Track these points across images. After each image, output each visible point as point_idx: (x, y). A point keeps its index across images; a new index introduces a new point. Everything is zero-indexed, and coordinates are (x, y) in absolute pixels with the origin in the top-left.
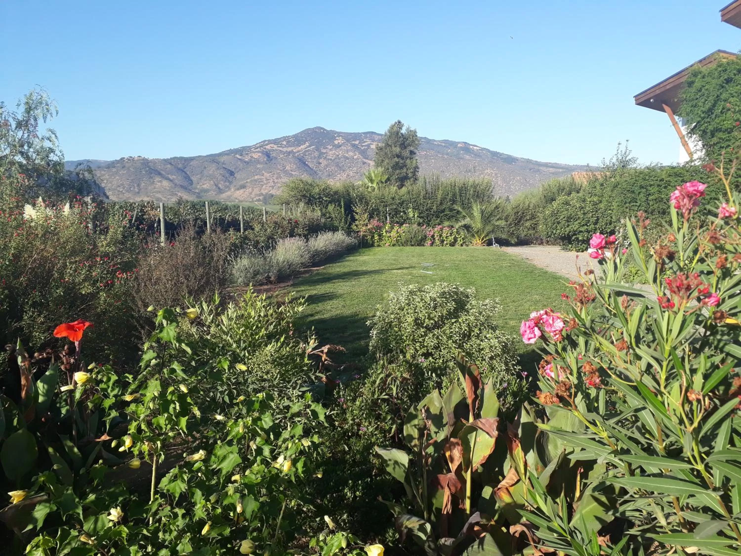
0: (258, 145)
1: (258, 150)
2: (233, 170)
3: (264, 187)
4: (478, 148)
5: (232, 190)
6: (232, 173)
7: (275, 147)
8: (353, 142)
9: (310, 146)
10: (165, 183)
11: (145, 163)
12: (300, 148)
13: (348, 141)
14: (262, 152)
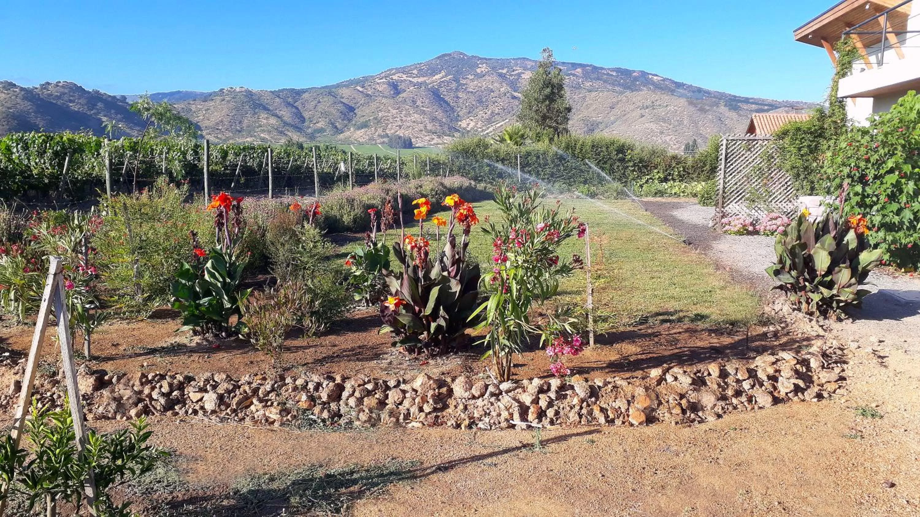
0: (383, 75)
1: (384, 80)
2: (353, 106)
3: (389, 126)
4: (659, 78)
5: (352, 129)
6: (352, 109)
7: (404, 77)
8: (500, 71)
9: (446, 76)
10: (273, 121)
11: (249, 94)
12: (434, 78)
13: (494, 68)
14: (389, 84)
